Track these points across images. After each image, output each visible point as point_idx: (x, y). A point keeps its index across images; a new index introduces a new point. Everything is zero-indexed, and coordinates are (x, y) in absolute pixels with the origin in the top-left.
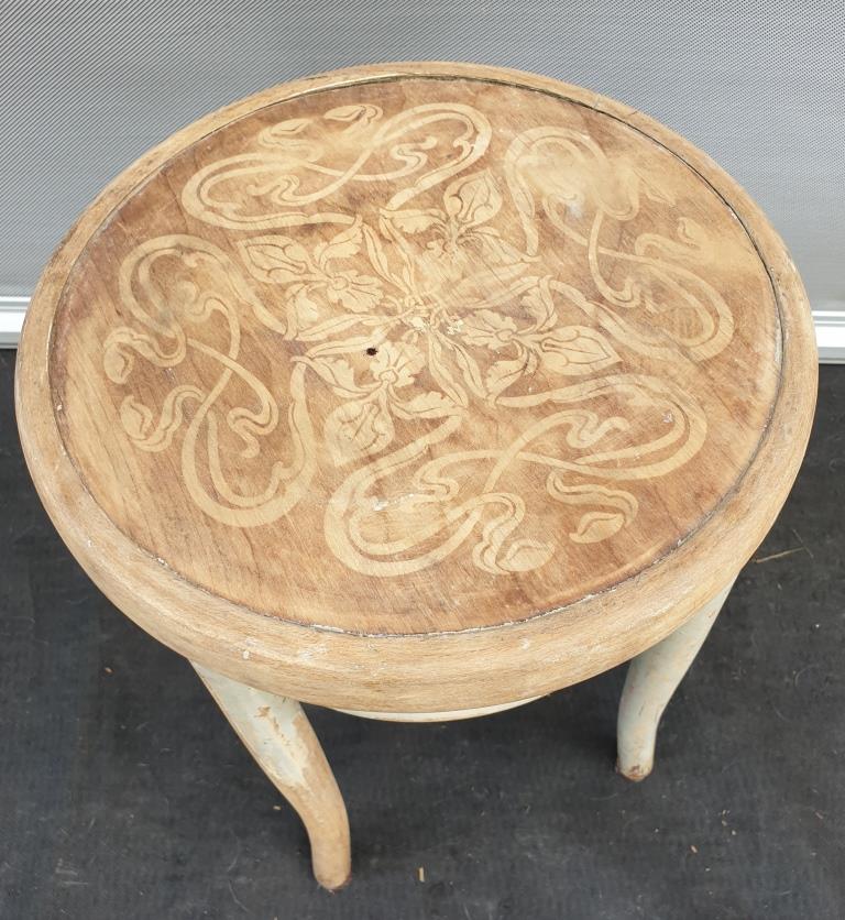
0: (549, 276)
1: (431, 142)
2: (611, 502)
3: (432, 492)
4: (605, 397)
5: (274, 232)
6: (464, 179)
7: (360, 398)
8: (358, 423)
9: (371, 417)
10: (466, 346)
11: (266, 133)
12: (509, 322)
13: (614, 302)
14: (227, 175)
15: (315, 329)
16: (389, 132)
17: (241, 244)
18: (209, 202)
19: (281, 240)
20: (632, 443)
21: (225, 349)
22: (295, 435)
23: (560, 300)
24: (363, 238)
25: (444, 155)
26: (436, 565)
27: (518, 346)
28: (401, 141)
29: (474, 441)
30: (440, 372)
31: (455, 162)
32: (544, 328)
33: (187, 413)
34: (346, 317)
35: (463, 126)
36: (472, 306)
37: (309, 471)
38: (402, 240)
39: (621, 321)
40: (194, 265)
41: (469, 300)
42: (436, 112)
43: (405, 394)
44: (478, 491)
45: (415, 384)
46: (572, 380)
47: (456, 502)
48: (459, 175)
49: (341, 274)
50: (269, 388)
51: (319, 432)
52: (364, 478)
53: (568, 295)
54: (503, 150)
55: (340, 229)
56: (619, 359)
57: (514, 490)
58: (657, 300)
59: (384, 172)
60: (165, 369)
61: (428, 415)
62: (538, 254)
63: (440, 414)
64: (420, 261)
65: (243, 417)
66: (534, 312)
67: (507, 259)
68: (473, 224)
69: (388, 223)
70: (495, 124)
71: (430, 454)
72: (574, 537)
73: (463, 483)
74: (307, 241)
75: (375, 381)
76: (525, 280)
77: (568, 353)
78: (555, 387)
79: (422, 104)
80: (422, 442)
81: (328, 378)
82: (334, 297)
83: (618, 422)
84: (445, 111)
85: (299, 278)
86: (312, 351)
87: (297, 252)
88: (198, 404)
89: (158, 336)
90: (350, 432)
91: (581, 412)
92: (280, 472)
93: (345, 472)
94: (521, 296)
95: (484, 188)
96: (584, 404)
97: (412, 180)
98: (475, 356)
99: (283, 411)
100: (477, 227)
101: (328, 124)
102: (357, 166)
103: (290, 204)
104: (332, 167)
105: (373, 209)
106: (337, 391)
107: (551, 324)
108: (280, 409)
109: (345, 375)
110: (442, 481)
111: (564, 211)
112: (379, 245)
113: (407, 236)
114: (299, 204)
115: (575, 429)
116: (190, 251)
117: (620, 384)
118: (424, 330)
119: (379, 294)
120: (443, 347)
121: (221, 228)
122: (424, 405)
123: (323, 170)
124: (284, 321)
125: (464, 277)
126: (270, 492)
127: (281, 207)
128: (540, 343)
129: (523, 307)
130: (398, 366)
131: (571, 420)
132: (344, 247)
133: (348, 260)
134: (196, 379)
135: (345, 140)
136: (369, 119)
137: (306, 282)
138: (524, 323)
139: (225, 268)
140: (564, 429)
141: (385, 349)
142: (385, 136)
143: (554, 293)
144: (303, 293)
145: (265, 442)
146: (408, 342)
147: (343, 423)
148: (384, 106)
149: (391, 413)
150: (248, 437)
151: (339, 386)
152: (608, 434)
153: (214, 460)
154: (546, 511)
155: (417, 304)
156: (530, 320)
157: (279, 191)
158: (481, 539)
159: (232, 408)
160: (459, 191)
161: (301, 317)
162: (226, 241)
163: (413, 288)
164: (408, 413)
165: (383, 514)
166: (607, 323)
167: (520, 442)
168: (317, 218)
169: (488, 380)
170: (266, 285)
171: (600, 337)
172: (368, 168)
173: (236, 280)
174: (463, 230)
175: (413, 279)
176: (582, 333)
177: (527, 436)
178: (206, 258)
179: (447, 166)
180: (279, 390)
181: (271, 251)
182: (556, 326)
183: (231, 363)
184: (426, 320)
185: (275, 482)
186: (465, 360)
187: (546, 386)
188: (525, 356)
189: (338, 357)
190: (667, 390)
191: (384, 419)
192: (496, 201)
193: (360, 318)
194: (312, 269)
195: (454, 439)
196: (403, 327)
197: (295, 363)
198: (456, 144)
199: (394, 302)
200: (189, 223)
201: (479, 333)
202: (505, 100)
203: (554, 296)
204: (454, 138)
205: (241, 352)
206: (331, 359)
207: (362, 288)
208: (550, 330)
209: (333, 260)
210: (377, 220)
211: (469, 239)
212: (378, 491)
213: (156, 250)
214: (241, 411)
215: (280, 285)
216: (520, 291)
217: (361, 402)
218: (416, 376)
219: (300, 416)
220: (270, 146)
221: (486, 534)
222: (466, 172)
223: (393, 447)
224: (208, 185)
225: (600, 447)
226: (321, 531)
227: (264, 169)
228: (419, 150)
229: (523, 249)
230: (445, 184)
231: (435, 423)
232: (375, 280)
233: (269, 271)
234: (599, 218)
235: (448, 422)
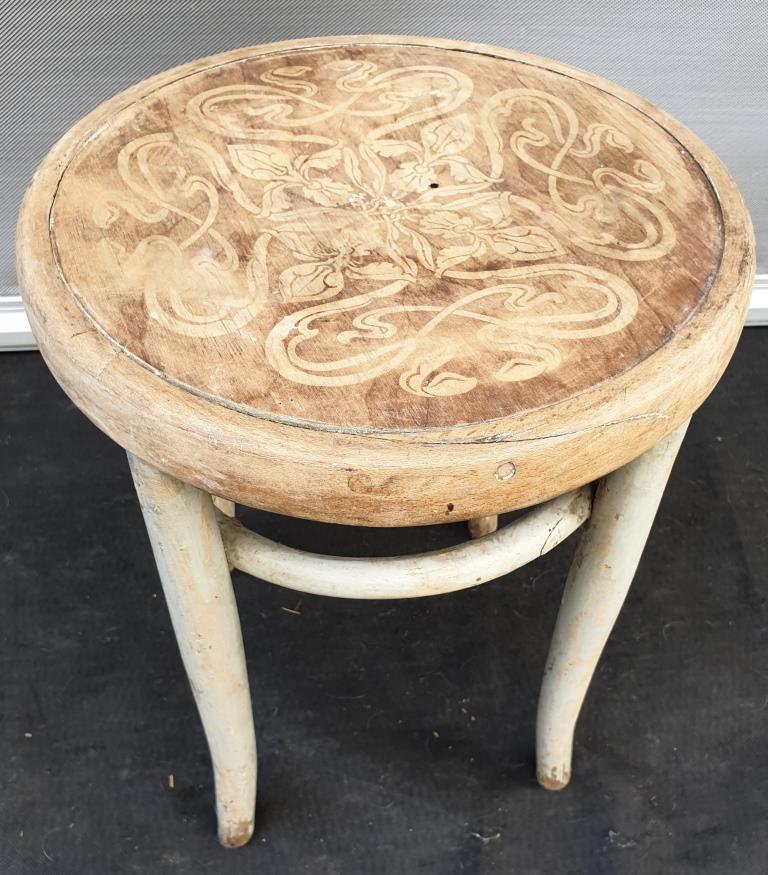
0: (259, 217)
1: (345, 337)
2: (276, 78)
3: (398, 97)
4: (252, 127)
5: (527, 263)
6: (317, 298)
7: (446, 156)
8: (448, 140)
9: (438, 143)
10: (352, 184)
11: (552, 363)
12: (307, 194)
13: (210, 185)
14: (590, 317)
15: (484, 200)
16: (394, 354)
17: (561, 252)
18: (604, 289)
19: (520, 257)
20: (247, 100)
21: (560, 181)
22: (496, 131)
23: (257, 199)
24: (435, 261)
25: (332, 323)
26: (402, 67)
27: (306, 176)
28: (382, 342)
29: (362, 122)
30: (378, 170)
31: (321, 315)
32: (278, 183)
33: (580, 142)
34: (456, 209)
35: (299, 351)
36: (338, 210)
37: (485, 111)
38: (394, 257)
39: (212, 170)
40: (604, 234)
41: (338, 214)
42: (330, 374)
43: (409, 157)
44: (366, 94)
45: (400, 162)
46: (272, 143)
47: (383, 91)
48: (320, 303)
49: (459, 235)
50: (520, 160)
51: (479, 134)
52: (444, 107)
53: (248, 201)
54: (261, 317)
55: (460, 266)
56: (229, 146)
57: (340, 91)
58: (173, 175)
59: (407, 313)
60: (607, 166)
61: (392, 142)
62: (261, 234)
63: (385, 142)
64: (379, 242)
65: (537, 141)
66: (284, 196)
67: (294, 236)
68: (318, 264)
69: (407, 269)
70: (259, 349)
71: (396, 118)
72: (310, 69)
73: (376, 98)
74: (495, 257)
75: (434, 167)
76: (282, 220)
77: (267, 161)
78: (287, 143)
79: (346, 387)
80: (401, 125)
81: (472, 169)
82: (467, 220)
83: (251, 112)
84: (318, 374)
85: (500, 231)
86: (486, 186)
87: (503, 250)
88: (574, 146)
89: (620, 185)
90: (454, 134)
91: (275, 123)
92: (506, 111)
93: (460, 110)
94: (290, 209)
95: (296, 287)
96: (270, 127)
97: (377, 304)
98: (346, 177)
99: (507, 146)
100: (314, 261)
101: (472, 371)
102: (437, 320)
103: (513, 285)
104: (468, 319)
105: (422, 282)
106: (465, 161)
107: (272, 184)
108: (509, 147)
109: (458, 170)
110: (390, 102)
111: (219, 256)
112: (420, 256)
113: (389, 260)
114: (502, 286)
115: (284, 115)
116: (611, 246)
117: (238, 132)
118: (386, 198)
119: (422, 222)
120: (371, 186)
121: (585, 264)
122: (396, 149)
123: (477, 316)
124: (511, 203)
125: (340, 230)
126: (512, 102)
127: (523, 283)
128: (287, 174)
129: (292, 201)
130: (412, 177)
131: (285, 120)
132: (455, 254)
133: (452, 245)
134: (579, 161)
135: (450, 349)
136: (419, 373)
137: (494, 228)
138: (297, 191)
139: (571, 233)
140: (292, 116)
141: (422, 187)
142: (401, 348)
143: (259, 205)
144: (495, 223)
145: (518, 126)
146: (402, 191)
147: (460, 140)
148: (396, 391)
149: (422, 145)
150: (533, 130)
151: (464, 164)
152: (261, 107)
153: (553, 117)
154: (322, 80)
155: (388, 215)
156: (289, 192)
157: (527, 296)
158: (370, 74)
159: (547, 146)
160: (325, 290)
161: (498, 207)
162: (576, 254)
163: (390, 225)
164: (408, 145)
165: (433, 88)
166: (225, 171)
167: (327, 115)
168: (484, 275)
169: (339, 158)
170: (531, 225)
171: (236, 164)
172: (425, 317)
173: (560, 226)
174: (330, 261)
175: (390, 231)
176: (250, 171)
177: (321, 118)
178: (593, 240)
179: (331, 313)
180: (511, 159)
181: (531, 248)
182: (268, 182)
183: (553, 174)
184: (383, 205)
185: (509, 106)
186: (354, 174)
187: (293, 144)
188: (303, 168)
189: (463, 183)
190: (205, 121)
191: (428, 142)
192: (287, 276)
193: (443, 207)
194: (489, 239)
195: (376, 125)
196: (405, 201)
197: (500, 177)
198: (315, 332)
199: (412, 218)
200: (621, 270)
201: (338, 192)
202: (233, 380)
203: (261, 203)
204: (315, 339)
205: (546, 181)
206: (469, 181)
207: (440, 227)
208: (275, 181)
209: (467, 243)
210: (419, 273)
211: (326, 254)
212: (436, 100)
213: (647, 248)
214: (540, 144)
215: (518, 225)
216: (290, 213)
217: (446, 153)
218: (398, 168)
219: (494, 143)
220: (544, 345)
221: (366, 74)
222: (311, 304)
223: (423, 124)
224: (609, 310)
225: (271, 102)
226: (475, 84)
227: (547, 319)
228: (360, 330)
229: (274, 239)
230: (339, 297)
231: (389, 136)
232: (425, 231)
233: (529, 234)
234: (187, 243)
235: (379, 136)
